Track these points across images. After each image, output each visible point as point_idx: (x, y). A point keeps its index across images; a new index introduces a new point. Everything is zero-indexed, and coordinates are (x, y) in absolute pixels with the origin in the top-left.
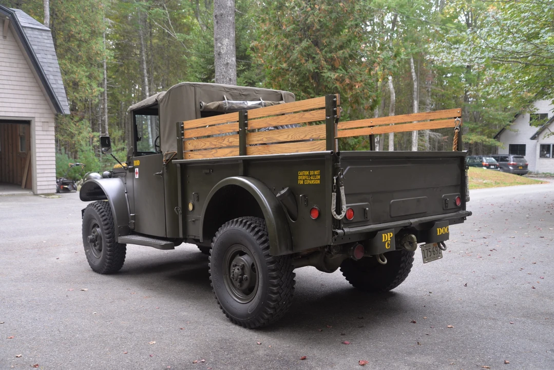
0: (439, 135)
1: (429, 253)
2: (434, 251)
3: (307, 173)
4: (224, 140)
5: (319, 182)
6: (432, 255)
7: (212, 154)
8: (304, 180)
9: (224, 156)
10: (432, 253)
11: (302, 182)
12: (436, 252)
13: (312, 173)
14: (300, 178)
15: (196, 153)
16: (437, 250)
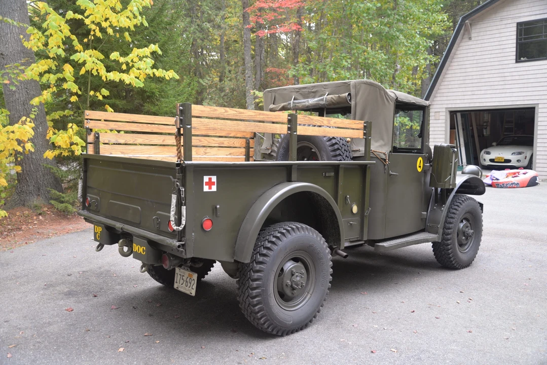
1: (181, 281)
2: (187, 282)
6: (184, 285)
10: (185, 282)
12: (189, 284)
16: (190, 283)
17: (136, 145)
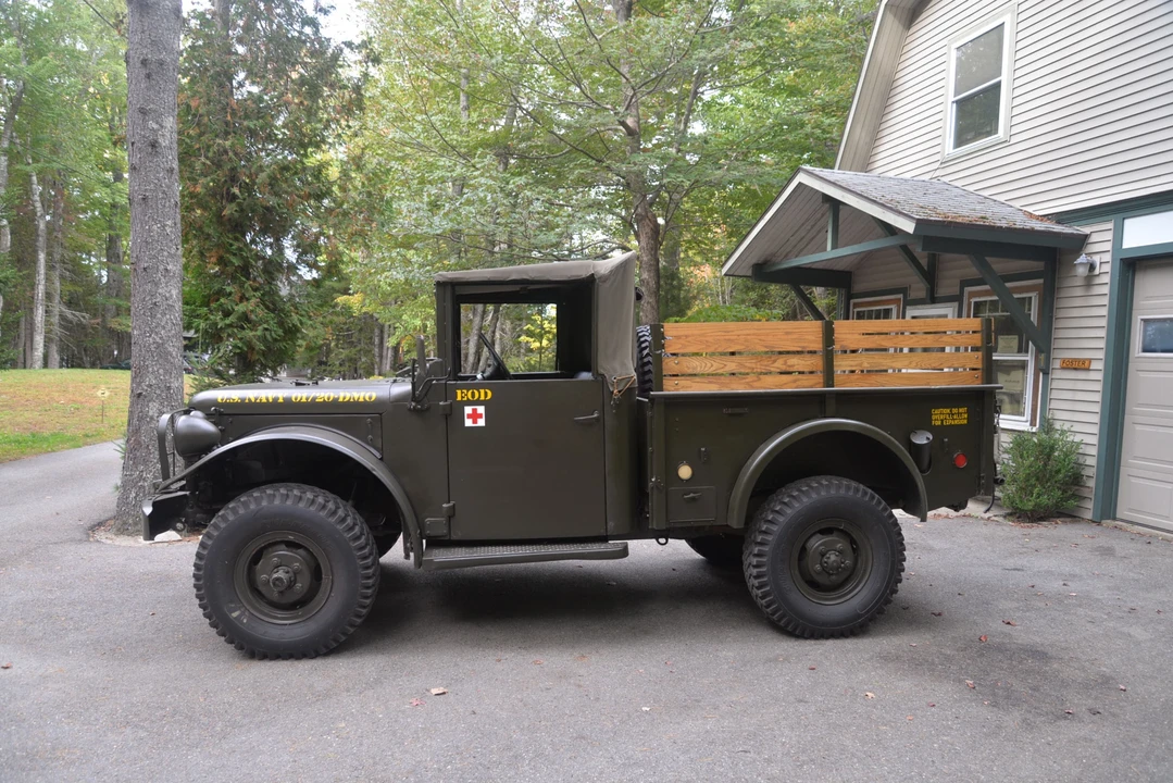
0: (84, 317)
3: (948, 411)
4: (774, 361)
5: (965, 422)
7: (748, 383)
8: (942, 421)
9: (777, 386)
11: (939, 423)
13: (955, 410)
14: (934, 417)
15: (697, 379)
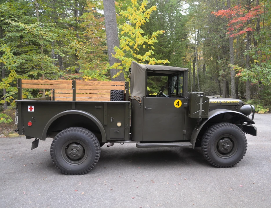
17: (69, 93)
